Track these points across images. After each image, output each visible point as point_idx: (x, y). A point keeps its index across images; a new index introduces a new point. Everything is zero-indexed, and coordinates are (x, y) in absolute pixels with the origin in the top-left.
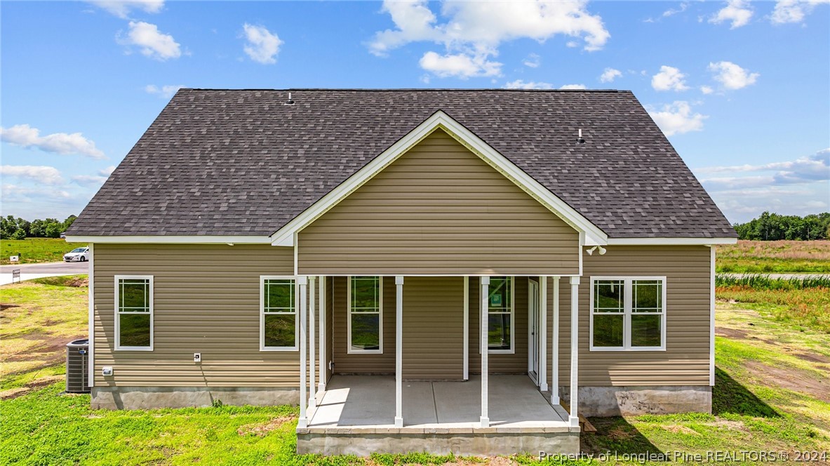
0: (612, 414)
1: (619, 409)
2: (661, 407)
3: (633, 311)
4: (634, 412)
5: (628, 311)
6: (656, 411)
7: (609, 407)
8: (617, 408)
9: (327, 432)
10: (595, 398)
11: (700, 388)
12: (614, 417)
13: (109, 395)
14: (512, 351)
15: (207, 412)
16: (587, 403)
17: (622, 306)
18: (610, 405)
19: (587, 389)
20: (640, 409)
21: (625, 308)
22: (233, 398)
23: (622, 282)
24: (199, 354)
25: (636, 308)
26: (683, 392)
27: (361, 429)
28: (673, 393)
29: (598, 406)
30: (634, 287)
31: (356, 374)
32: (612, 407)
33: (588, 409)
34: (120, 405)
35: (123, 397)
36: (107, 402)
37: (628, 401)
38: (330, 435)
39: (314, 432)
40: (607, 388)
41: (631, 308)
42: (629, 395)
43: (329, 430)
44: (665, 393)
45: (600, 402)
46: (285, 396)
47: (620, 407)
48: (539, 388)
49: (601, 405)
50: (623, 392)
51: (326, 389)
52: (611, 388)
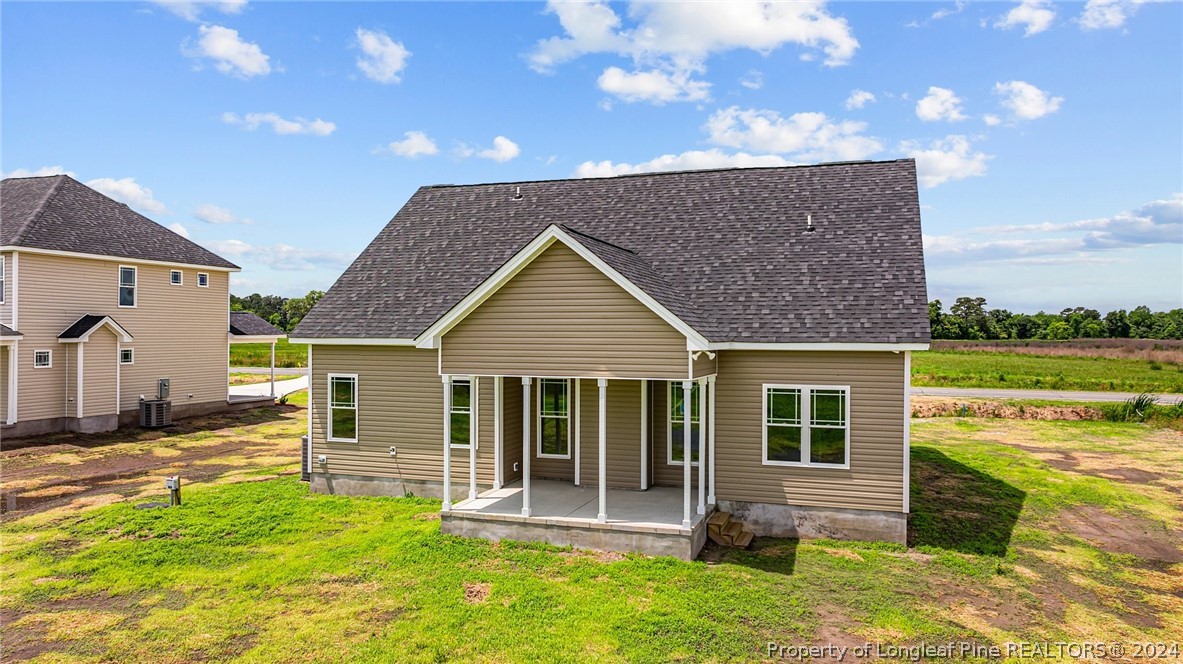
0: (787, 535)
1: (796, 531)
2: (845, 532)
3: (812, 423)
4: (812, 535)
5: (806, 424)
6: (839, 536)
7: (784, 528)
8: (793, 529)
9: (465, 516)
10: (769, 516)
11: (893, 515)
12: (788, 538)
13: (323, 481)
15: (398, 502)
16: (761, 521)
17: (799, 417)
18: (786, 525)
19: (760, 505)
20: (820, 532)
21: (802, 420)
22: (422, 490)
23: (799, 391)
24: (395, 448)
25: (815, 421)
26: (872, 517)
28: (859, 517)
29: (772, 525)
30: (812, 397)
31: (545, 478)
32: (788, 528)
33: (761, 527)
34: (331, 491)
35: (334, 483)
36: (322, 487)
37: (806, 523)
38: (468, 519)
39: (456, 516)
40: (783, 507)
41: (810, 420)
42: (808, 517)
44: (850, 516)
45: (774, 522)
47: (797, 528)
50: (801, 512)
51: (502, 487)
52: (787, 507)
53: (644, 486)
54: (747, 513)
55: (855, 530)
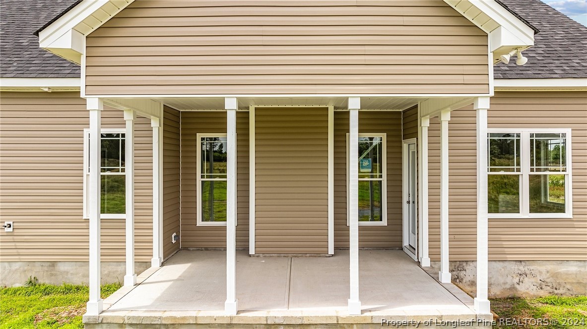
0: (507, 294)
1: (516, 289)
2: (568, 286)
3: (532, 170)
5: (525, 170)
7: (504, 287)
8: (513, 288)
9: (127, 321)
12: (510, 298)
14: (384, 222)
15: (15, 293)
17: (518, 164)
18: (505, 283)
20: (541, 288)
21: (521, 167)
23: (518, 135)
24: (11, 223)
25: (535, 167)
27: (175, 318)
28: (583, 269)
30: (532, 141)
31: (207, 249)
32: (508, 286)
37: (526, 279)
39: (109, 321)
40: (501, 263)
41: (529, 167)
42: (528, 272)
43: (129, 318)
44: (572, 269)
46: (114, 272)
47: (517, 286)
48: (419, 263)
49: (494, 284)
50: (521, 268)
51: (163, 264)
52: (506, 264)
53: (331, 251)
54: (462, 274)
55: (579, 283)
